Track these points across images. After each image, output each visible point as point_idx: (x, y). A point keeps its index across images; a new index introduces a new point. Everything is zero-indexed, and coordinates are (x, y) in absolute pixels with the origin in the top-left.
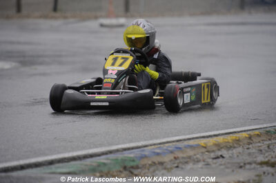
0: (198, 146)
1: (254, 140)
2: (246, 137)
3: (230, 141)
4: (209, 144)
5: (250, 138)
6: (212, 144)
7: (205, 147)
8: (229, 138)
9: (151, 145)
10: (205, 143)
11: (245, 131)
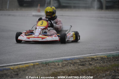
0: (10, 69)
1: (36, 67)
2: (32, 65)
3: (25, 67)
4: (15, 68)
5: (34, 66)
6: (16, 68)
7: (13, 70)
8: (24, 66)
10: (13, 68)
11: (32, 63)
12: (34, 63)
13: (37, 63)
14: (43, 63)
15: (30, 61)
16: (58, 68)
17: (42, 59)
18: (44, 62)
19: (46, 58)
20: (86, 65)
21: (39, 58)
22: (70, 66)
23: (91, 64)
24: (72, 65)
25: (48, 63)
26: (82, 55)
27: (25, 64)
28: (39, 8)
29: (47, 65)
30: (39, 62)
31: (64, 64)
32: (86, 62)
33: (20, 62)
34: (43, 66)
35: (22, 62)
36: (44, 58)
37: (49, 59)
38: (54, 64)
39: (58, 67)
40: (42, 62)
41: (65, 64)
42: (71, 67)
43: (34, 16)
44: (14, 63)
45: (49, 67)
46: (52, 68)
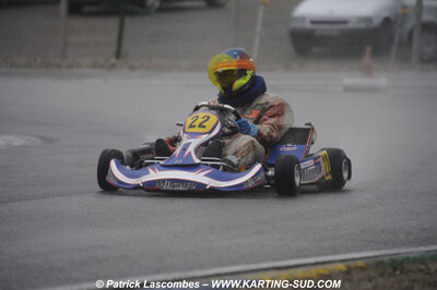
12: (347, 263)
13: (360, 263)
14: (382, 262)
15: (335, 253)
17: (380, 249)
18: (386, 259)
19: (394, 246)
21: (369, 244)
25: (402, 262)
28: (367, 59)
29: (398, 272)
30: (366, 258)
33: (298, 257)
34: (382, 275)
35: (305, 256)
36: (386, 244)
37: (403, 250)
38: (422, 267)
40: (380, 259)
43: (347, 89)
44: (274, 260)
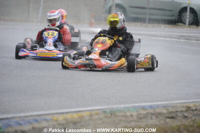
1: (95, 117)
4: (60, 119)
5: (91, 115)
7: (57, 121)
8: (75, 116)
9: (17, 117)
11: (88, 111)
13: (96, 112)
16: (132, 121)
20: (179, 118)
22: (152, 119)
23: (186, 117)
24: (154, 117)
25: (115, 111)
26: (170, 100)
27: (76, 112)
29: (113, 116)
31: (140, 114)
32: (177, 113)
34: (106, 117)
37: (114, 106)
38: (123, 114)
39: (131, 119)
40: (105, 110)
41: (142, 116)
42: (154, 120)
45: (115, 118)
46: (121, 120)
